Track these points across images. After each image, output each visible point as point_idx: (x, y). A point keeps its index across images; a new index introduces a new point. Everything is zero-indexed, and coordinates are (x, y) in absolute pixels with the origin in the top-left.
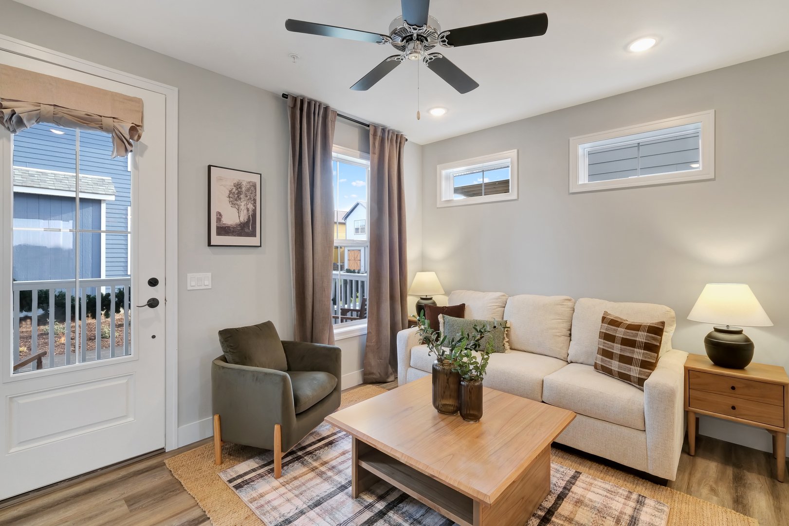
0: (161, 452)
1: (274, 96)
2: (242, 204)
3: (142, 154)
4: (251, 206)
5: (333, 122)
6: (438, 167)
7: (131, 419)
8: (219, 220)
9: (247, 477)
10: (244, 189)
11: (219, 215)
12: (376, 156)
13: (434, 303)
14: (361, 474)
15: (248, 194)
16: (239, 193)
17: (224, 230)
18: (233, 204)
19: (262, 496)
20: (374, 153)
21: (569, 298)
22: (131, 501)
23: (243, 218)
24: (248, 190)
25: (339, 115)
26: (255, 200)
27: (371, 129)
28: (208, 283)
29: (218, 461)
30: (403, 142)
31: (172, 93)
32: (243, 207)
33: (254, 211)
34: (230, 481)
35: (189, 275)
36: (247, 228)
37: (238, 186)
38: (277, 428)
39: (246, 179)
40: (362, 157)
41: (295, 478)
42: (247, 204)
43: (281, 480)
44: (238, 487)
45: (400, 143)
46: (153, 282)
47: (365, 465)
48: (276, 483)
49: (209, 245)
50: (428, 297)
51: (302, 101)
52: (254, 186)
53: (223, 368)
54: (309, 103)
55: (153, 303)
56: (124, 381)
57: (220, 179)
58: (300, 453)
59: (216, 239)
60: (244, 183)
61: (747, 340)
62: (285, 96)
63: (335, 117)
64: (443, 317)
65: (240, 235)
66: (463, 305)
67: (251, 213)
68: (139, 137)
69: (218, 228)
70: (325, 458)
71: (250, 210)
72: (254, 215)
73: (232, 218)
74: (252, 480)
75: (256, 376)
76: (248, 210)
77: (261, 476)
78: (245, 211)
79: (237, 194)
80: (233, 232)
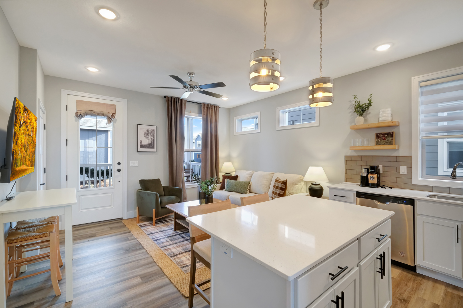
0: (122, 219)
1: (161, 97)
2: (149, 137)
3: (115, 123)
4: (152, 138)
5: (185, 104)
6: (235, 118)
7: (113, 207)
8: (141, 143)
9: (145, 225)
10: (150, 132)
11: (141, 141)
12: (205, 116)
13: (231, 175)
14: (176, 223)
15: (151, 133)
16: (148, 133)
17: (142, 146)
18: (146, 137)
19: (147, 229)
20: (204, 114)
21: (273, 172)
22: (111, 228)
23: (150, 142)
24: (151, 132)
25: (187, 101)
26: (154, 135)
27: (202, 105)
28: (137, 165)
29: (138, 221)
30: (217, 109)
31: (125, 101)
32: (149, 138)
33: (154, 139)
34: (139, 226)
35: (131, 162)
36: (151, 145)
37: (148, 131)
38: (154, 210)
39: (150, 128)
40: (199, 116)
41: (159, 226)
42: (151, 137)
43: (155, 226)
44: (141, 227)
45: (216, 109)
46: (119, 164)
47: (177, 221)
48: (153, 227)
49: (138, 151)
50: (229, 173)
51: (171, 98)
52: (154, 130)
53: (139, 191)
54: (174, 99)
55: (119, 170)
56: (110, 194)
57: (141, 129)
58: (164, 221)
59: (140, 150)
60: (150, 130)
61: (321, 187)
62: (165, 97)
63: (186, 102)
64: (227, 180)
65: (148, 148)
66: (238, 175)
67: (152, 140)
68: (114, 117)
69: (140, 145)
70: (171, 223)
71: (152, 139)
72: (154, 141)
73: (145, 142)
74: (146, 226)
75: (149, 194)
76: (151, 139)
77: (149, 225)
78: (150, 139)
79: (147, 134)
80: (146, 147)
